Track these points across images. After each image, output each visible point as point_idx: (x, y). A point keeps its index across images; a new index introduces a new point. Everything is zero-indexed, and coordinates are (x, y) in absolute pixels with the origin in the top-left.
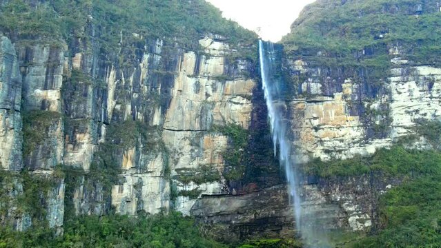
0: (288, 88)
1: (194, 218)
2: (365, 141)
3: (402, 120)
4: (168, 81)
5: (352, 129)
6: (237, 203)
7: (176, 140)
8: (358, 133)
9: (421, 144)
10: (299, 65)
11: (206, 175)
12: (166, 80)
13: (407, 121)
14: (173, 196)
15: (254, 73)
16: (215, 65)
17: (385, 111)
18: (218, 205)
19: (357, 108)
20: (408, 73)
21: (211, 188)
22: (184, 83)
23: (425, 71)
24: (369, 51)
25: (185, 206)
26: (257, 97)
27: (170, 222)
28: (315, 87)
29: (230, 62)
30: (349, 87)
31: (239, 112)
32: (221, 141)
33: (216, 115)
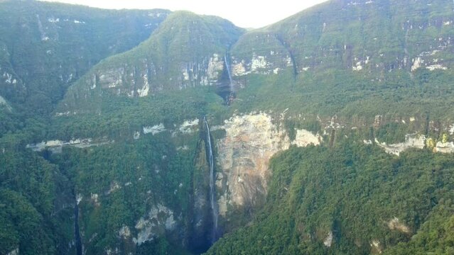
0: (230, 62)
1: (212, 86)
2: (245, 72)
3: (254, 67)
4: (208, 64)
5: (243, 70)
6: (220, 84)
7: (210, 73)
8: (244, 70)
9: (257, 72)
10: (233, 57)
11: (215, 79)
12: (207, 63)
13: (255, 68)
14: (209, 82)
15: (224, 60)
16: (216, 59)
17: (250, 66)
18: (217, 84)
19: (245, 66)
20: (256, 58)
21: (215, 81)
22: (211, 63)
23: (260, 57)
24: (249, 53)
25: (211, 84)
26: (224, 65)
27: (209, 86)
28: (236, 62)
29: (219, 58)
30: (243, 61)
31: (221, 67)
32: (217, 73)
33: (216, 68)
